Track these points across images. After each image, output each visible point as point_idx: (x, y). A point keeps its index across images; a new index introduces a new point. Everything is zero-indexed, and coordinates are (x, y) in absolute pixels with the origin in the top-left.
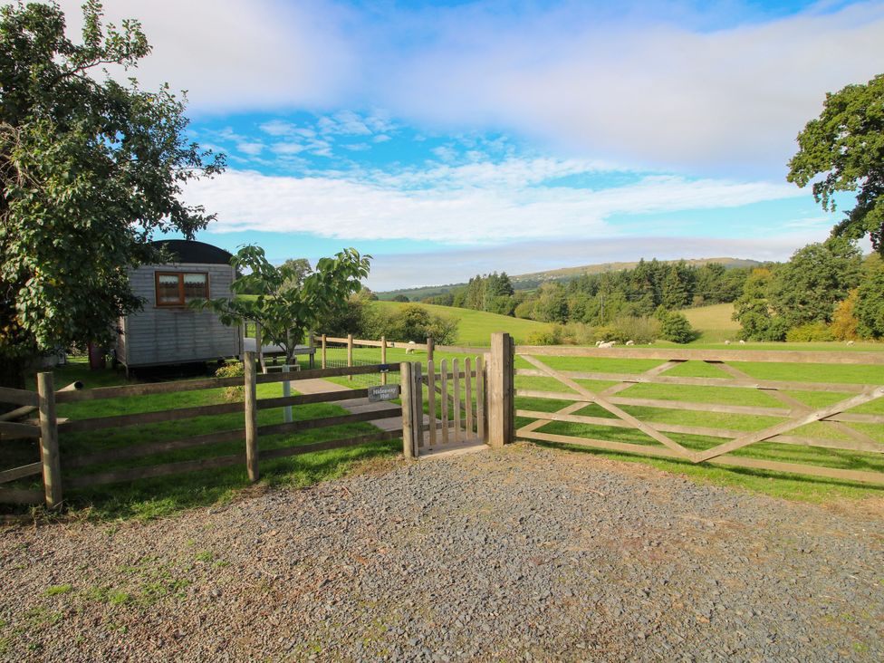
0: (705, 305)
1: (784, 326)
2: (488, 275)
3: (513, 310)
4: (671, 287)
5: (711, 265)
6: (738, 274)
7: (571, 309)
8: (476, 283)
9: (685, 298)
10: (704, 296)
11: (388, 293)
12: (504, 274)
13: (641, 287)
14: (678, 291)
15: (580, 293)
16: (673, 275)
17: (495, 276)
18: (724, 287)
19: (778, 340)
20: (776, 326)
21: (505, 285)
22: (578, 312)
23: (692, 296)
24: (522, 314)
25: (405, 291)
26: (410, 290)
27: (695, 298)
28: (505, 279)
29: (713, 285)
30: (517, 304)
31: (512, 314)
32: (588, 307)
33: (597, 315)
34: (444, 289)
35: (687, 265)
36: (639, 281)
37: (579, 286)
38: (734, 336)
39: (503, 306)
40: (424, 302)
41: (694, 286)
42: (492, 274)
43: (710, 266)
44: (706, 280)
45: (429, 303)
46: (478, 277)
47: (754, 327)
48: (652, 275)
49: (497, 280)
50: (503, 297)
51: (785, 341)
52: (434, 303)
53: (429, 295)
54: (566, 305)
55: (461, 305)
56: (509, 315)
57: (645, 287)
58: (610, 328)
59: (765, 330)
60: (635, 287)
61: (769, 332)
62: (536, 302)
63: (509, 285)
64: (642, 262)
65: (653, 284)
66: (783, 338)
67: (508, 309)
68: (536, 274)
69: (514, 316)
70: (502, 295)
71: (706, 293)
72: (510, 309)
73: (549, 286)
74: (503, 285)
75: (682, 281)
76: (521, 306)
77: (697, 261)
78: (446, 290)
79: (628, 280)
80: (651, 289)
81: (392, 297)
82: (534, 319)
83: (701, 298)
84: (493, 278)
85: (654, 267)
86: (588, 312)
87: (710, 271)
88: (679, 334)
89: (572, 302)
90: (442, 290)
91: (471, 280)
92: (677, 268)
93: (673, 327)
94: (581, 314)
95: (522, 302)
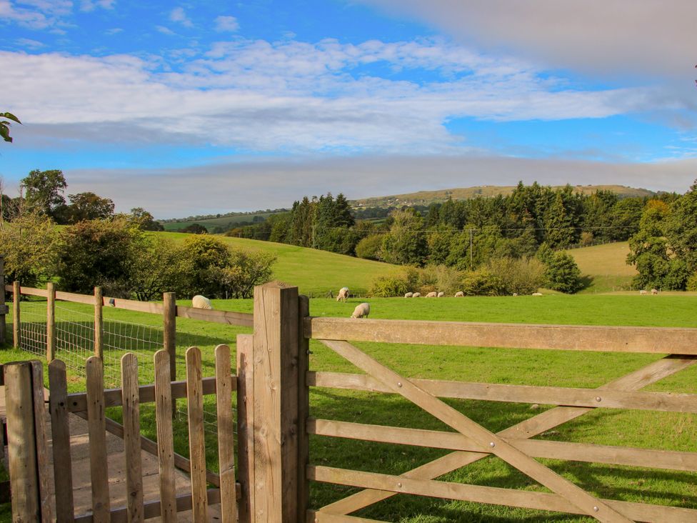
0: (595, 244)
1: (684, 271)
2: (319, 198)
3: (354, 247)
4: (555, 220)
5: (601, 193)
6: (630, 205)
7: (430, 247)
8: (302, 209)
9: (572, 234)
10: (594, 233)
11: (178, 221)
12: (341, 197)
13: (520, 219)
14: (565, 224)
15: (443, 225)
16: (557, 205)
17: (329, 199)
18: (616, 222)
19: (678, 288)
20: (676, 272)
21: (342, 211)
22: (440, 250)
23: (579, 232)
24: (365, 253)
25: (203, 218)
26: (210, 217)
27: (584, 235)
28: (342, 203)
29: (603, 218)
30: (358, 239)
31: (352, 252)
32: (453, 245)
33: (464, 255)
34: (257, 218)
35: (574, 193)
36: (518, 211)
37: (442, 215)
38: (629, 283)
39: (340, 241)
40: (229, 235)
41: (582, 220)
42: (325, 197)
43: (600, 195)
44: (595, 212)
45: (236, 235)
46: (306, 200)
47: (651, 272)
48: (532, 204)
49: (332, 204)
50: (340, 229)
51: (685, 290)
52: (243, 236)
53: (237, 225)
54: (424, 241)
55: (281, 239)
56: (347, 253)
57: (524, 219)
58: (483, 272)
59: (663, 275)
60: (512, 218)
61: (667, 279)
62: (385, 237)
63: (347, 213)
64: (520, 186)
65: (534, 216)
66: (682, 286)
67: (346, 245)
68: (385, 199)
69: (354, 255)
70: (338, 225)
71: (595, 228)
72: (349, 245)
73: (403, 215)
74: (339, 211)
75: (568, 212)
76: (364, 241)
77: (584, 188)
78: (261, 218)
79: (504, 209)
80: (532, 222)
81: (183, 227)
82: (382, 261)
83: (590, 234)
84: (327, 201)
85: (536, 193)
86: (453, 251)
87: (600, 201)
88: (566, 281)
89: (433, 237)
90: (256, 219)
91: (296, 204)
92: (563, 196)
93: (559, 272)
94: (443, 253)
95: (365, 235)
